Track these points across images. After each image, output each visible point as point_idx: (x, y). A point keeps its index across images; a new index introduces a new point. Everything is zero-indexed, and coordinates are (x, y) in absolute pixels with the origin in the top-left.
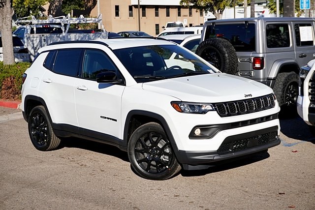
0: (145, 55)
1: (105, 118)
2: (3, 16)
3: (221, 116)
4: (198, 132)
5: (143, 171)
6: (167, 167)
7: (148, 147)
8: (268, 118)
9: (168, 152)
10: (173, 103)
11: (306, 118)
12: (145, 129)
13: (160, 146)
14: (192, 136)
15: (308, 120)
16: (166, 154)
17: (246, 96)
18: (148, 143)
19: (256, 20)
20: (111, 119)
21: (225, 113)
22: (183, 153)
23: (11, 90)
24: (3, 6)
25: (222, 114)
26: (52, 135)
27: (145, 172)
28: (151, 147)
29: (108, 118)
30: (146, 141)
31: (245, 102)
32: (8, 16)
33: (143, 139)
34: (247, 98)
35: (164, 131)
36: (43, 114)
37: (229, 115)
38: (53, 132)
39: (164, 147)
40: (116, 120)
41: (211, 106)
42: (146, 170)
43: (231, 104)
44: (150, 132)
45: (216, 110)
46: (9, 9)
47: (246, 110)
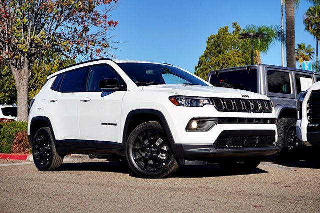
0: (148, 72)
1: (106, 124)
2: (20, 77)
3: (218, 110)
5: (140, 169)
6: (164, 164)
7: (146, 145)
8: (265, 121)
9: (165, 149)
10: (170, 98)
11: (304, 138)
12: (143, 127)
13: (157, 144)
14: (188, 128)
15: (306, 140)
16: (163, 152)
17: (243, 96)
18: (146, 142)
19: (258, 66)
20: (111, 124)
21: (221, 108)
22: (180, 146)
23: (22, 143)
24: (21, 68)
25: (219, 108)
26: (55, 153)
27: (142, 171)
28: (149, 146)
29: (109, 124)
30: (144, 140)
31: (242, 102)
32: (25, 77)
33: (141, 138)
34: (244, 98)
35: (161, 128)
36: (47, 133)
37: (225, 110)
38: (55, 151)
39: (162, 145)
40: (116, 125)
41: (208, 100)
42: (143, 169)
43: (228, 100)
44: (148, 130)
45: (213, 104)
46: (27, 71)
47: (243, 108)
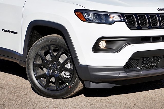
1: (6, 31)
3: (130, 29)
4: (103, 44)
5: (41, 87)
6: (67, 84)
7: (48, 61)
9: (69, 67)
10: (76, 11)
12: (46, 41)
13: (61, 60)
16: (67, 70)
17: (159, 10)
18: (49, 58)
20: (12, 32)
21: (134, 25)
22: (85, 67)
25: (131, 26)
27: (43, 89)
28: (51, 62)
29: (9, 31)
30: (46, 54)
31: (158, 17)
33: (43, 52)
34: (160, 12)
35: (66, 44)
37: (139, 28)
39: (66, 62)
41: (119, 16)
42: (45, 87)
43: (142, 16)
44: (51, 45)
45: (124, 21)
47: (158, 25)
